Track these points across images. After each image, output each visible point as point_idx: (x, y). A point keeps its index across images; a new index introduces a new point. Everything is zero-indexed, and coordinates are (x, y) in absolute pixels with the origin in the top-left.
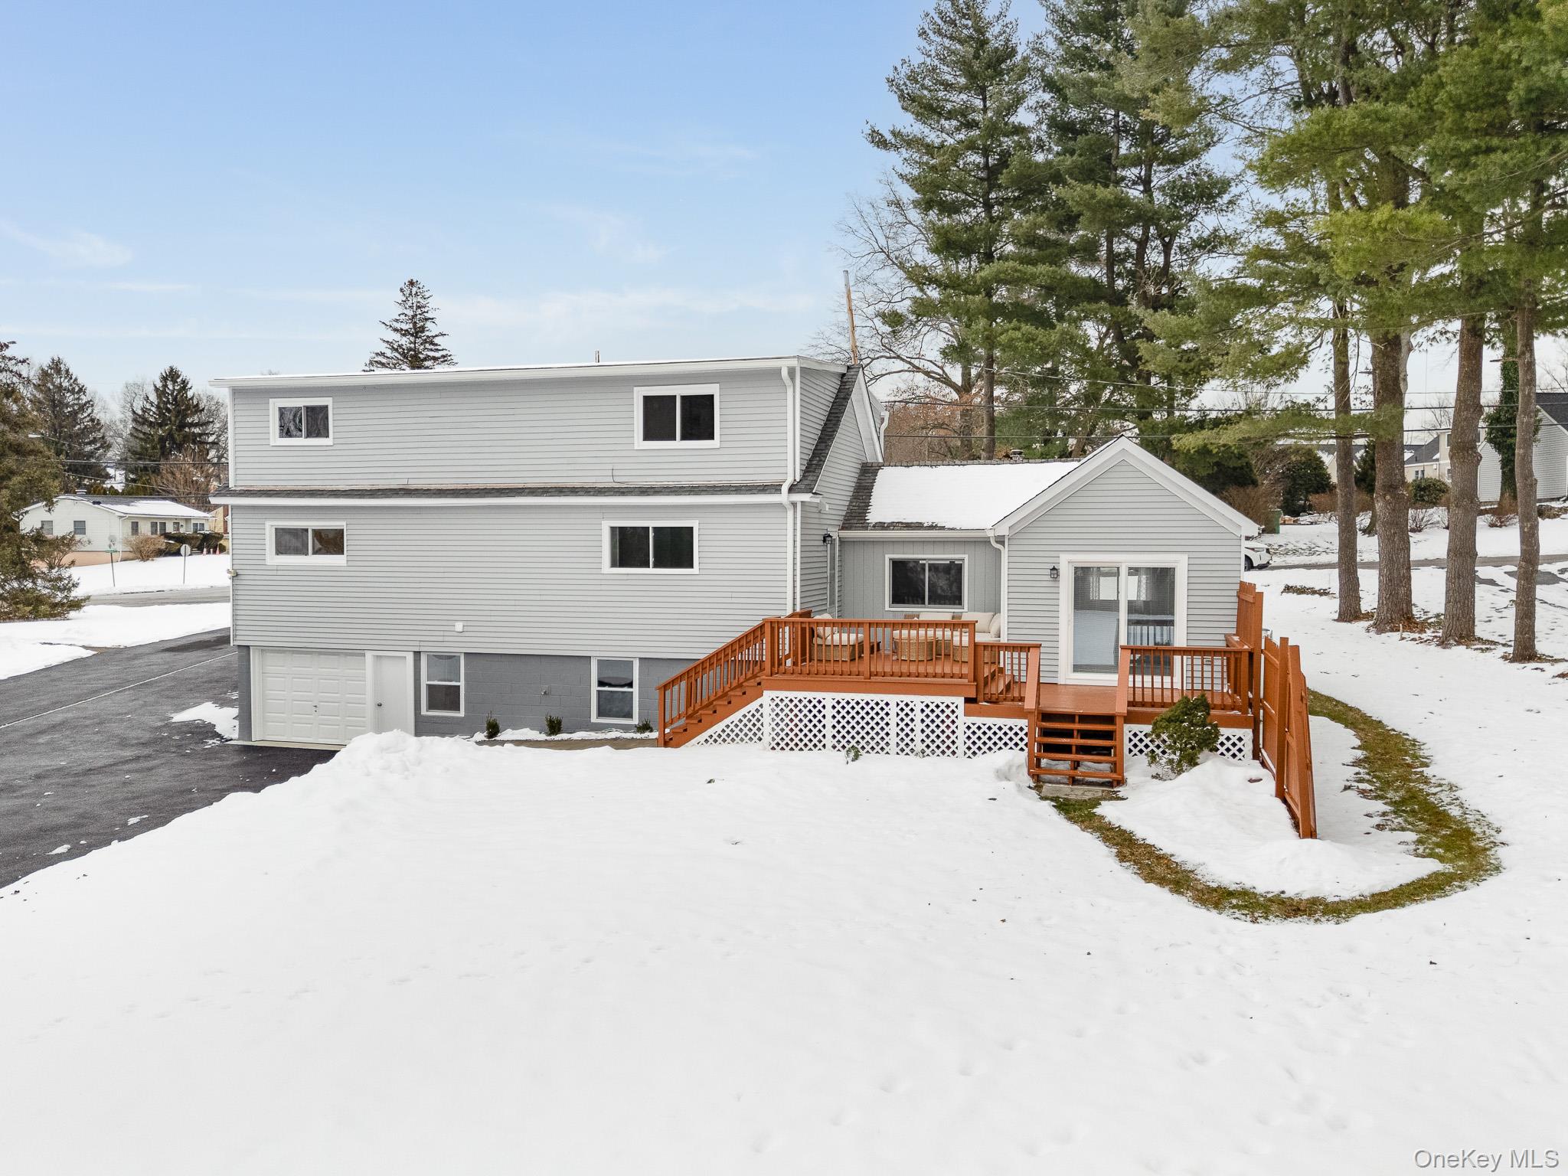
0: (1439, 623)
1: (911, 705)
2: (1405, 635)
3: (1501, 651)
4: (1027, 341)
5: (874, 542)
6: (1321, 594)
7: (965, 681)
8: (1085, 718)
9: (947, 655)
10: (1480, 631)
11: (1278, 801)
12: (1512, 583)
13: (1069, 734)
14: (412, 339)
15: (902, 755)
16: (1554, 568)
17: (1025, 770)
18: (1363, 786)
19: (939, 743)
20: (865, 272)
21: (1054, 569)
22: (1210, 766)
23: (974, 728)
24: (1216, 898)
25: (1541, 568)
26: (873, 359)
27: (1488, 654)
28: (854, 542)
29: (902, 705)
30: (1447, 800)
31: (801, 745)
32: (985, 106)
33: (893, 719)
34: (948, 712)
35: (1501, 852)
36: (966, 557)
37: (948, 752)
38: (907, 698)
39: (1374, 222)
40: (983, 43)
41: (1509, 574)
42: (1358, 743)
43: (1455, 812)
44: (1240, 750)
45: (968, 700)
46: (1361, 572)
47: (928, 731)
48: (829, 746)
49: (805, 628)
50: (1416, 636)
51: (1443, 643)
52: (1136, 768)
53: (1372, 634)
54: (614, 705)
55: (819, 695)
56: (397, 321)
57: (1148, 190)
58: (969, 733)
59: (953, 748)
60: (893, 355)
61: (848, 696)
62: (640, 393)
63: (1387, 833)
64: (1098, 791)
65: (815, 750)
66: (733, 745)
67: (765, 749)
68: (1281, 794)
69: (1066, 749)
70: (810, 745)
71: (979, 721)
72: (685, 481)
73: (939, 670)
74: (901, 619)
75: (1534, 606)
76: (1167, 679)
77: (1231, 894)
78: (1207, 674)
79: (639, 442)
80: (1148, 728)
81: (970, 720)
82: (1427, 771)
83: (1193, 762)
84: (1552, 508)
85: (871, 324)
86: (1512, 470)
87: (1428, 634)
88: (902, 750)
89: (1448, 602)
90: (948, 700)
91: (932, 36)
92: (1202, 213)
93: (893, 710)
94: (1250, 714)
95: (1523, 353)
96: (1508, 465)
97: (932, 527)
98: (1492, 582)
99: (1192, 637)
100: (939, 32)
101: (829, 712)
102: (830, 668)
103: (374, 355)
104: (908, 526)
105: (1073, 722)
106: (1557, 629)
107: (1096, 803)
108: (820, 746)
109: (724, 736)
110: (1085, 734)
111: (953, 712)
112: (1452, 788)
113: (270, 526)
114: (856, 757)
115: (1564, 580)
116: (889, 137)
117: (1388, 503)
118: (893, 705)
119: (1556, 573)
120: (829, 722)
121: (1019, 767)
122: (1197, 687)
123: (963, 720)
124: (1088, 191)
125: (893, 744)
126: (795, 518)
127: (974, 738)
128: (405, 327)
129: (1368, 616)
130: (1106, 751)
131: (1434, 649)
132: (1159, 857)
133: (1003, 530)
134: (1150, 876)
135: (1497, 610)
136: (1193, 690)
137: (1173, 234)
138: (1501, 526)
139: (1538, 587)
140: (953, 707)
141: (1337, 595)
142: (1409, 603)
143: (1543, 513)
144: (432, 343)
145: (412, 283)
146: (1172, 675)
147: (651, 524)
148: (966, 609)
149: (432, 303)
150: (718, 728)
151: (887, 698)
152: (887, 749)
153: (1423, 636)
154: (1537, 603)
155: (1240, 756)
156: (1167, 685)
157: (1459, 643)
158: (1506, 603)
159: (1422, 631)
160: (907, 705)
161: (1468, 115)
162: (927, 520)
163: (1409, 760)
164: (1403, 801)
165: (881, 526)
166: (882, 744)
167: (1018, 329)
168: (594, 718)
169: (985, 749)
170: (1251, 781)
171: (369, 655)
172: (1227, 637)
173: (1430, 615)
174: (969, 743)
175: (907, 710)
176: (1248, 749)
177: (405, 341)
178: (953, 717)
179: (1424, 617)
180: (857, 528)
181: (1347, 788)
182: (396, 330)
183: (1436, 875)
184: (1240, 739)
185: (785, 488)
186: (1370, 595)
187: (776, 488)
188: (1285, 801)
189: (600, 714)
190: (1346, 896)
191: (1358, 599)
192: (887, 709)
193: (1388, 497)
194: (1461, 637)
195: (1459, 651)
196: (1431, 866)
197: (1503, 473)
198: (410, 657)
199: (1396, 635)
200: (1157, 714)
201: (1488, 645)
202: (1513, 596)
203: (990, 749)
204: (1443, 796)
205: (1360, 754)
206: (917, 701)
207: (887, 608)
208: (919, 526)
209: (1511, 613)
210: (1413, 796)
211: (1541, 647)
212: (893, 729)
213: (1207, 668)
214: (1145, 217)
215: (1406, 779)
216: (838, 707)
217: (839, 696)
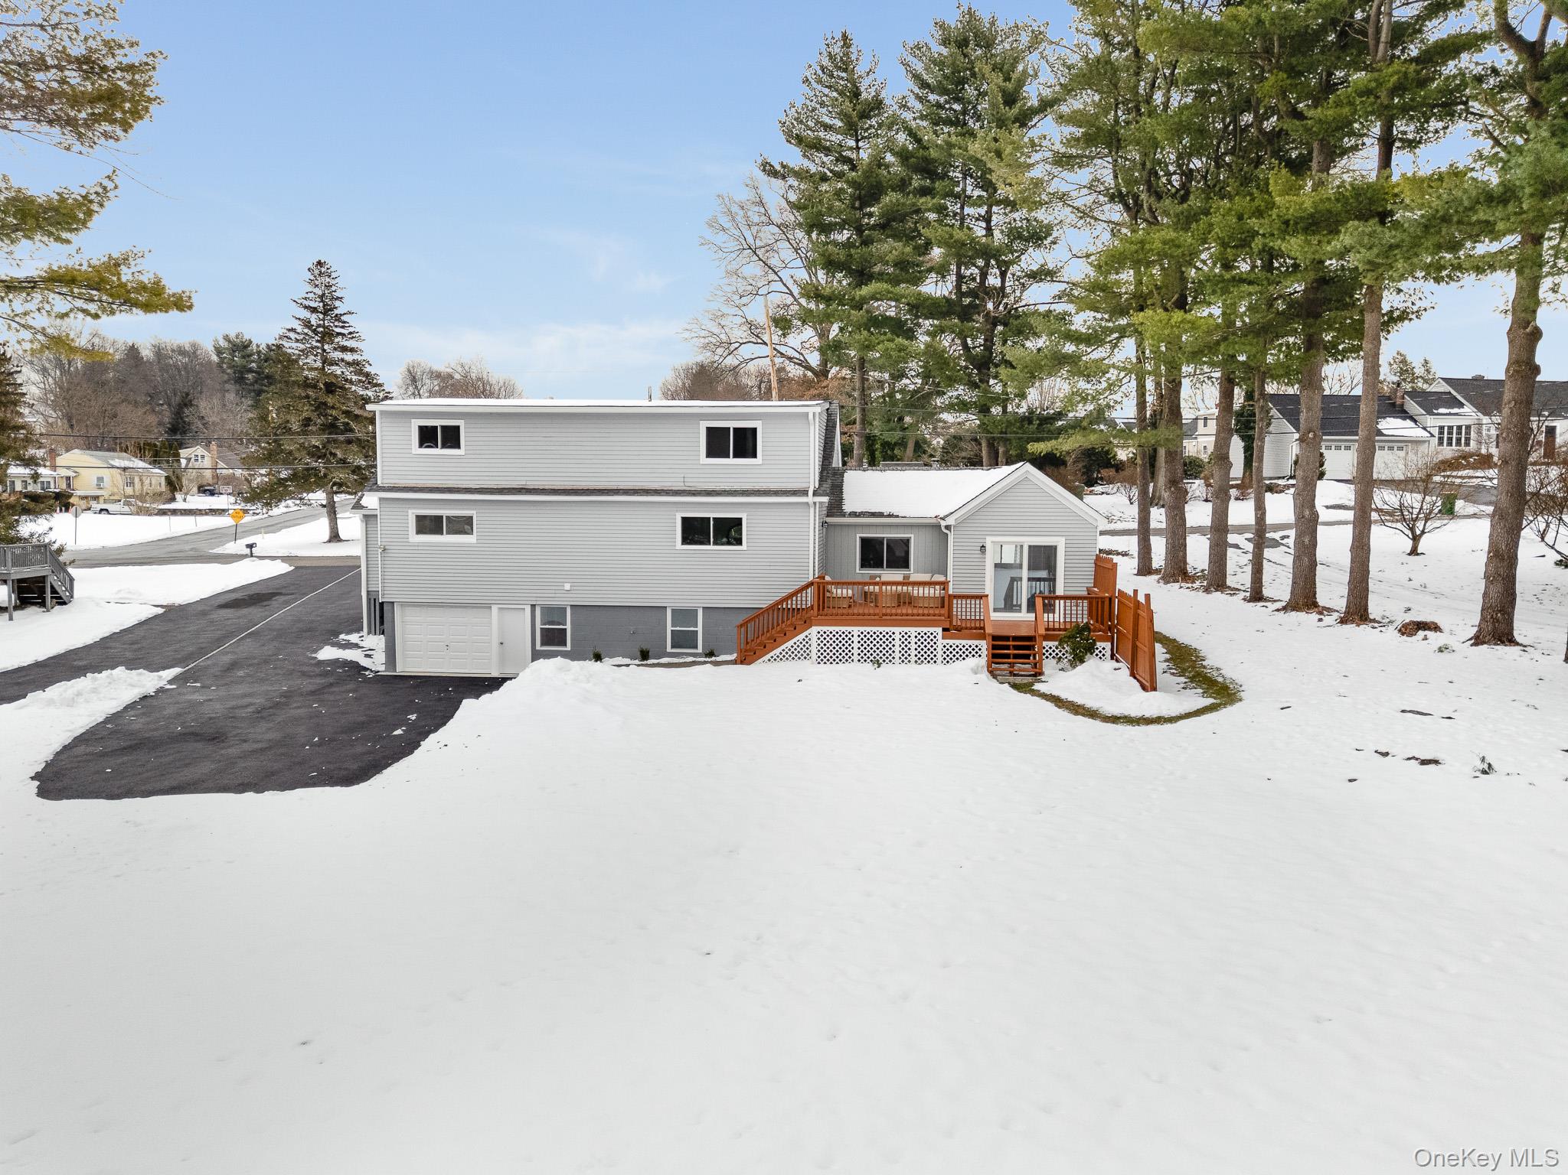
0: (1204, 576)
1: (909, 634)
2: (1182, 585)
3: (1242, 595)
4: (899, 351)
5: (849, 526)
6: (1123, 555)
7: (943, 618)
8: (1016, 638)
9: (910, 603)
10: (1230, 581)
11: (1132, 678)
12: (1250, 547)
13: (1007, 647)
14: (321, 316)
15: (903, 664)
16: (1277, 536)
17: (986, 669)
18: (1172, 671)
19: (926, 657)
20: (734, 266)
21: (983, 546)
22: (1091, 663)
23: (948, 647)
24: (1114, 719)
25: (1267, 535)
26: (741, 344)
27: (1235, 597)
28: (835, 525)
29: (903, 634)
30: (1216, 675)
31: (837, 660)
32: (857, 146)
33: (897, 643)
34: (932, 637)
35: (1242, 694)
36: (912, 536)
37: (932, 662)
38: (906, 629)
39: (1173, 321)
40: (856, 94)
41: (1248, 540)
42: (1165, 651)
43: (1220, 679)
44: (1104, 655)
45: (944, 630)
46: (1152, 538)
47: (919, 649)
48: (856, 660)
49: (820, 587)
50: (1190, 585)
51: (1207, 590)
52: (1049, 666)
53: (1162, 584)
54: (684, 640)
55: (849, 629)
56: (306, 299)
57: (989, 230)
58: (945, 650)
59: (935, 659)
60: (759, 341)
61: (868, 629)
62: (704, 425)
63: (1188, 690)
64: (1030, 679)
65: (847, 663)
66: (788, 662)
67: (813, 663)
68: (1133, 675)
69: (1007, 656)
70: (844, 660)
71: (951, 642)
72: (737, 487)
73: (904, 611)
74: (867, 580)
75: (1262, 563)
76: (1051, 615)
77: (1119, 718)
78: (1074, 612)
79: (703, 459)
80: (1056, 643)
81: (945, 642)
82: (1204, 663)
83: (1082, 661)
84: (1279, 485)
85: (741, 313)
86: (1252, 455)
87: (1197, 584)
88: (903, 661)
89: (1210, 563)
90: (932, 630)
91: (815, 85)
92: (1031, 249)
93: (897, 637)
94: (1110, 632)
95: (1259, 399)
96: (1248, 450)
97: (890, 516)
98: (1237, 546)
99: (1066, 589)
100: (819, 81)
101: (856, 639)
102: (834, 611)
103: (285, 331)
104: (873, 515)
105: (1009, 641)
106: (1277, 580)
107: (1032, 684)
108: (850, 660)
109: (781, 656)
110: (1016, 648)
111: (935, 637)
112: (1218, 669)
113: (412, 514)
114: (879, 665)
115: (1283, 545)
116: (778, 168)
117: (1173, 493)
118: (897, 634)
119: (1278, 539)
120: (856, 645)
121: (983, 667)
122: (1068, 620)
123: (941, 642)
124: (947, 232)
125: (897, 658)
126: (815, 513)
127: (948, 653)
128: (313, 304)
129: (1157, 572)
130: (1027, 657)
131: (1201, 594)
132: (1079, 706)
133: (950, 521)
134: (1076, 713)
135: (1240, 567)
136: (1071, 622)
137: (1008, 264)
138: (1243, 500)
139: (1266, 550)
140: (935, 634)
141: (1136, 555)
142: (1185, 563)
143: (1271, 489)
144: (339, 320)
145: (320, 263)
146: (1054, 613)
147: (712, 515)
148: (912, 571)
149: (340, 283)
150: (777, 651)
151: (893, 629)
152: (893, 661)
153: (1194, 585)
154: (1265, 561)
155: (1103, 658)
156: (1051, 619)
157: (1217, 590)
158: (1246, 562)
159: (1193, 582)
160: (906, 633)
161: (1229, 250)
162: (886, 511)
163: (1194, 658)
164: (1194, 677)
165: (854, 514)
166: (890, 658)
167: (892, 341)
168: (669, 649)
169: (954, 659)
170: (1115, 669)
171: (495, 608)
172: (1088, 589)
173: (1197, 570)
174: (945, 656)
175: (906, 637)
176: (1108, 654)
177: (314, 319)
178: (935, 640)
179: (1194, 572)
180: (837, 516)
181: (1164, 672)
182: (306, 307)
183: (1213, 704)
184: (1104, 649)
185: (811, 493)
186: (1159, 557)
187: (805, 493)
188: (1135, 678)
189: (673, 647)
190: (1174, 715)
191: (1150, 559)
192: (893, 636)
193: (1173, 489)
194: (1218, 586)
195: (1217, 595)
196: (1209, 701)
197: (1245, 457)
198: (528, 609)
199: (1177, 585)
200: (1059, 635)
201: (1235, 591)
202: (1250, 556)
203: (957, 659)
204: (1214, 673)
205: (1168, 656)
206: (913, 631)
207: (858, 571)
208: (881, 515)
209: (1248, 570)
210: (1198, 674)
211: (1266, 592)
212: (897, 649)
213: (1074, 608)
214: (988, 253)
215: (1194, 667)
216: (862, 636)
217: (862, 629)
